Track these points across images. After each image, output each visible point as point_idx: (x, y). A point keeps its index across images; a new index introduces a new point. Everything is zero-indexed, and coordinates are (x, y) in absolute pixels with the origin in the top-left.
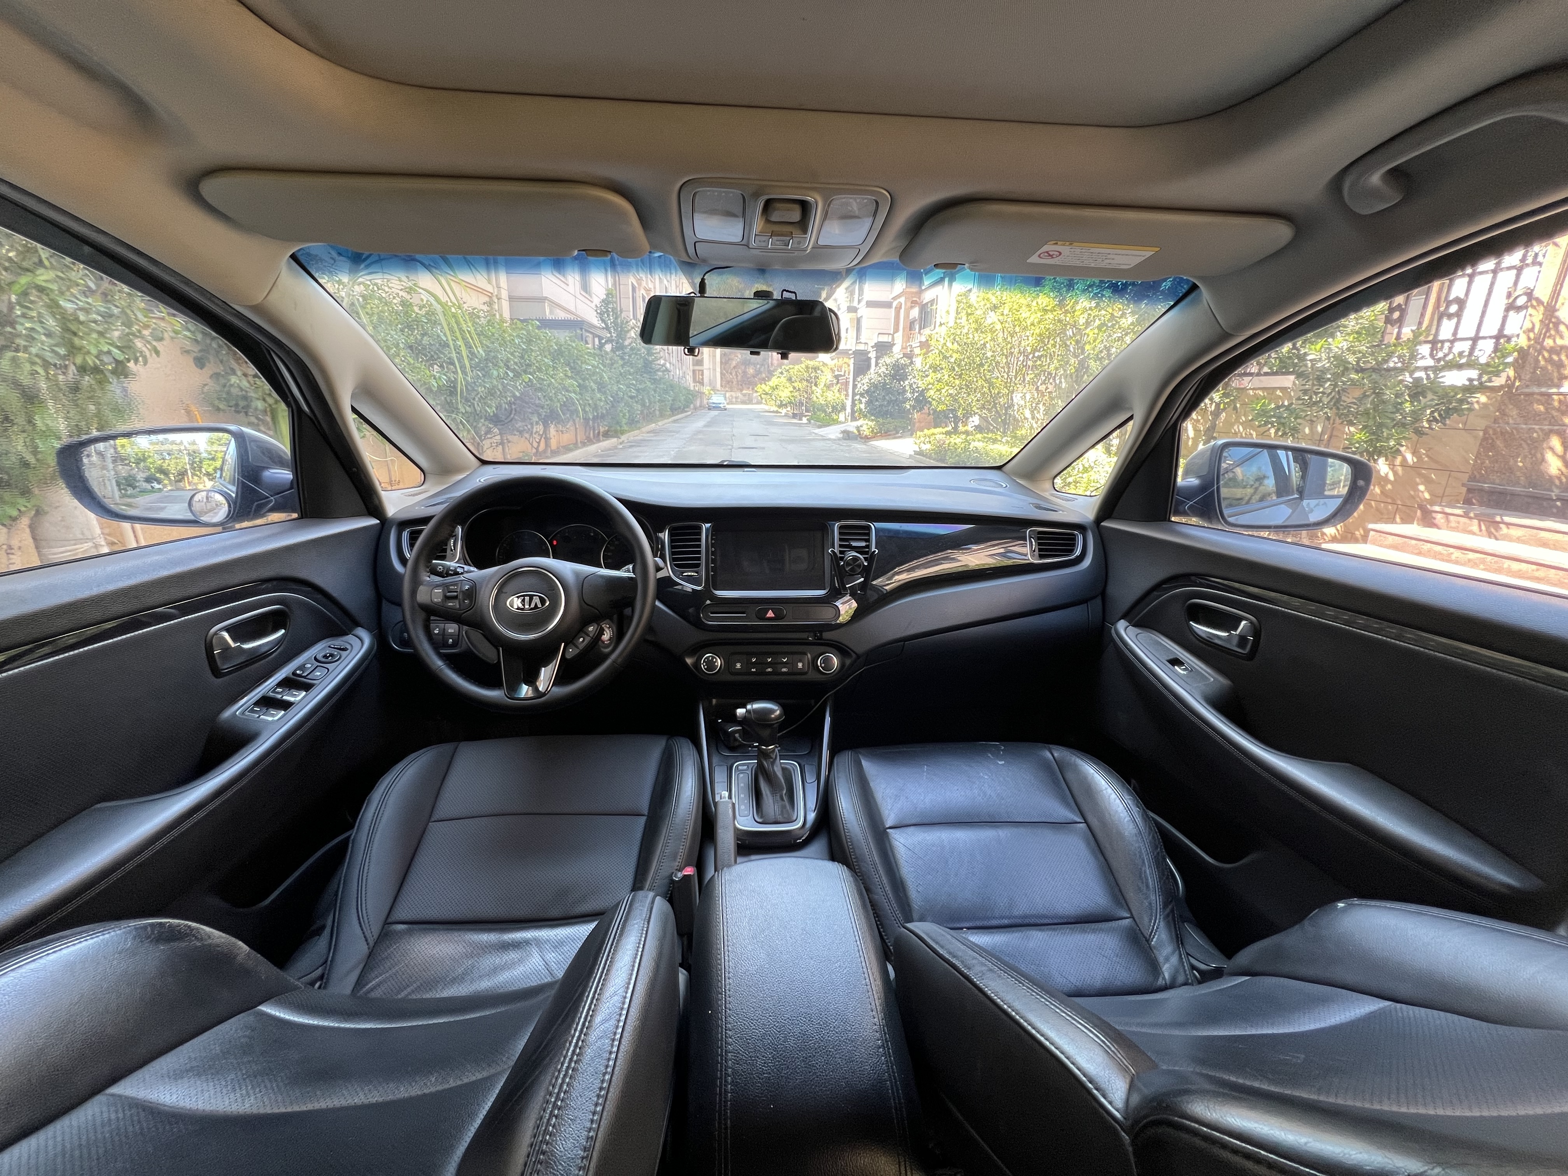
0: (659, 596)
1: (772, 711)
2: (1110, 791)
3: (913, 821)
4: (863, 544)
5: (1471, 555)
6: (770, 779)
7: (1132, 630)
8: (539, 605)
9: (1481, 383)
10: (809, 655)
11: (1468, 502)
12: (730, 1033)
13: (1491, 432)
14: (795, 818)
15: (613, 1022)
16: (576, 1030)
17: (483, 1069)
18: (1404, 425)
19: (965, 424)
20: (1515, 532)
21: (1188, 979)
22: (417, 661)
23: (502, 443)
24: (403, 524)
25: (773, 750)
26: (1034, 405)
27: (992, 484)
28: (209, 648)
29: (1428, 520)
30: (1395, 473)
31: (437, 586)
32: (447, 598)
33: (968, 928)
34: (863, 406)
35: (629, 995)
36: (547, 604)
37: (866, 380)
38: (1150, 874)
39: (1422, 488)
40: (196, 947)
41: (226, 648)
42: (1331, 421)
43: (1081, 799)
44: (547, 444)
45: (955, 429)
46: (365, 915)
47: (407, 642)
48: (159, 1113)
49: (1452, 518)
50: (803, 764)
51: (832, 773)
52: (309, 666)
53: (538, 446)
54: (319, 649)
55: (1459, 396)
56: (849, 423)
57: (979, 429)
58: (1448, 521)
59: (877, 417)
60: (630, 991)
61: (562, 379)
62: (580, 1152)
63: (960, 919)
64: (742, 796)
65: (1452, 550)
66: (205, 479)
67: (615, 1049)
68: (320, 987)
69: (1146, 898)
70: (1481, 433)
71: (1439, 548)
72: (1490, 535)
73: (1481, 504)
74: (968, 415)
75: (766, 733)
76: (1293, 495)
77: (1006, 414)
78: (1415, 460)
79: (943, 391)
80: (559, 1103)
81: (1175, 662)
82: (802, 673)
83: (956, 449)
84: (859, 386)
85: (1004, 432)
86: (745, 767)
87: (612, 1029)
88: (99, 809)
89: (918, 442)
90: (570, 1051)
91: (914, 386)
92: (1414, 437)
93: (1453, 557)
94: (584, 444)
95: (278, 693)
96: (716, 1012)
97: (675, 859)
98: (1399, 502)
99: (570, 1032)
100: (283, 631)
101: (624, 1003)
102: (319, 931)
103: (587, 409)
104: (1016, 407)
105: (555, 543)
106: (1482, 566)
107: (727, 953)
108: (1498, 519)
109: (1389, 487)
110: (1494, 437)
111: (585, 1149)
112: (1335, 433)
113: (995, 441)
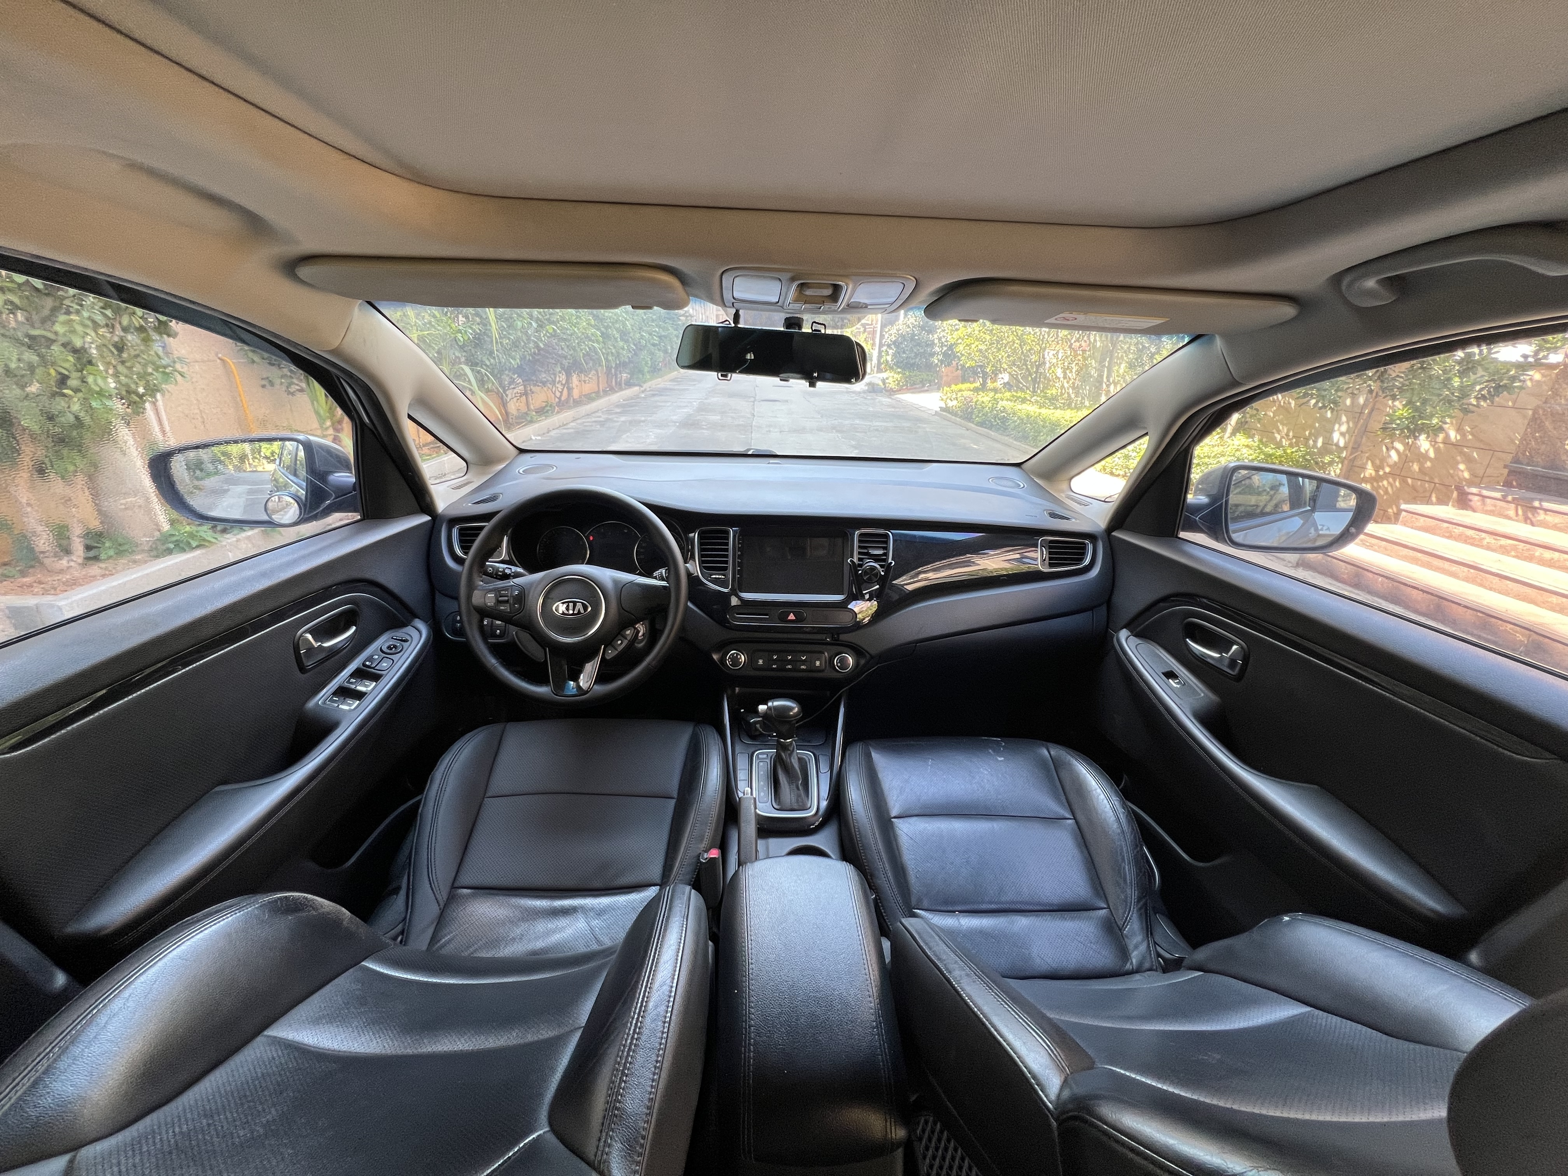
0: (691, 597)
1: (791, 709)
2: (1099, 791)
3: (916, 812)
4: (881, 552)
5: (1504, 542)
6: (788, 769)
7: (1134, 641)
8: (582, 611)
9: (1537, 360)
10: (826, 654)
11: (1508, 484)
12: (752, 1010)
13: (1541, 412)
14: (809, 805)
15: (663, 1008)
16: (634, 1013)
17: (554, 1029)
18: (1450, 402)
19: (994, 380)
20: (1550, 518)
21: (1153, 965)
22: (466, 649)
23: (525, 394)
24: (453, 521)
25: (791, 743)
26: (1066, 364)
27: (1010, 484)
28: (297, 649)
29: (1463, 502)
30: (1437, 451)
31: (490, 591)
32: (499, 602)
33: (960, 912)
34: (889, 358)
35: (675, 985)
36: (590, 609)
37: (894, 331)
38: (1129, 871)
39: (1462, 467)
40: (314, 916)
41: (311, 649)
42: (1374, 394)
43: (1072, 796)
44: (570, 394)
45: (984, 385)
46: (435, 880)
47: (460, 632)
48: (308, 1052)
49: (1488, 501)
50: (817, 754)
51: (844, 765)
52: (377, 657)
53: (561, 396)
54: (383, 641)
55: (1512, 373)
56: (875, 375)
57: (1008, 386)
58: (1484, 504)
59: (904, 369)
60: (675, 981)
61: (585, 329)
62: (644, 1110)
63: (953, 903)
64: (762, 783)
65: (1483, 535)
66: (265, 461)
67: (666, 1030)
68: (401, 942)
69: (1122, 892)
70: (1530, 412)
71: (1470, 533)
72: (1526, 520)
73: (1520, 486)
74: (996, 373)
75: (784, 729)
76: (1305, 507)
77: (1036, 372)
78: (1459, 438)
79: (973, 346)
80: (626, 1072)
81: (1170, 675)
82: (818, 670)
83: (983, 408)
84: (887, 336)
85: (1034, 391)
86: (765, 756)
87: (662, 1013)
88: (217, 793)
89: (945, 398)
90: (632, 1030)
91: (943, 340)
92: (1461, 415)
93: (1485, 542)
94: (606, 393)
95: (352, 683)
96: (741, 991)
97: (702, 840)
98: (1436, 481)
99: (630, 1014)
100: (354, 628)
101: (671, 992)
102: (397, 891)
103: (610, 358)
104: (1048, 365)
105: (591, 538)
106: (1513, 553)
107: (750, 942)
108: (1536, 504)
109: (1428, 464)
110: (1543, 417)
111: (649, 1108)
112: (1378, 406)
113: (1024, 400)
